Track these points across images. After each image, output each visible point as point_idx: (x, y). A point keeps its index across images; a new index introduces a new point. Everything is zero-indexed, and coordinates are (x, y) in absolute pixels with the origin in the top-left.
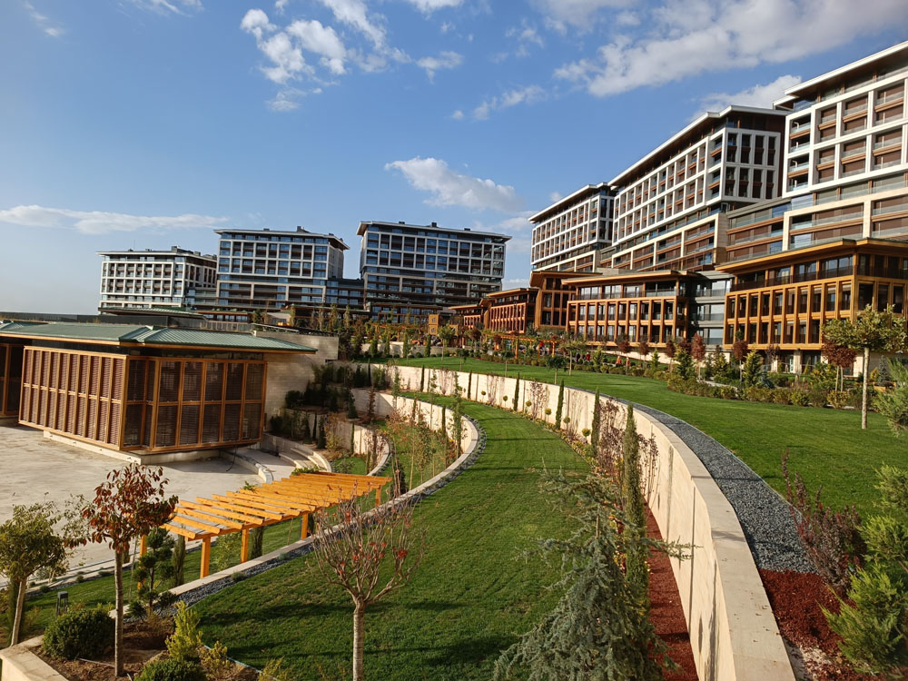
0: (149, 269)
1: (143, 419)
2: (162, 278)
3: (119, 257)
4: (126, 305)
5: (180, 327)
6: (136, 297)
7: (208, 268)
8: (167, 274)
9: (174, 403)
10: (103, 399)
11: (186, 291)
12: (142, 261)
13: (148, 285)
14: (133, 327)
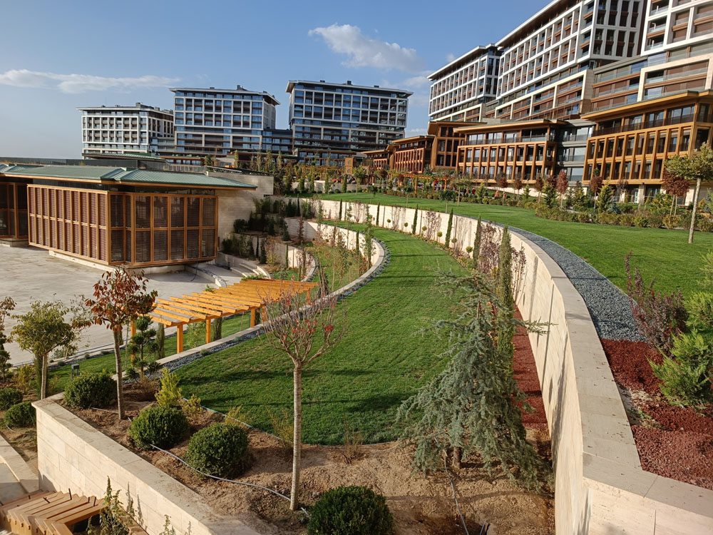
0: (119, 122)
1: (125, 241)
2: (130, 129)
3: (94, 112)
4: (104, 151)
5: (148, 169)
6: (111, 145)
7: (167, 121)
8: (134, 126)
9: (148, 229)
10: (92, 225)
11: (150, 140)
12: (113, 115)
13: (119, 135)
14: (111, 169)
